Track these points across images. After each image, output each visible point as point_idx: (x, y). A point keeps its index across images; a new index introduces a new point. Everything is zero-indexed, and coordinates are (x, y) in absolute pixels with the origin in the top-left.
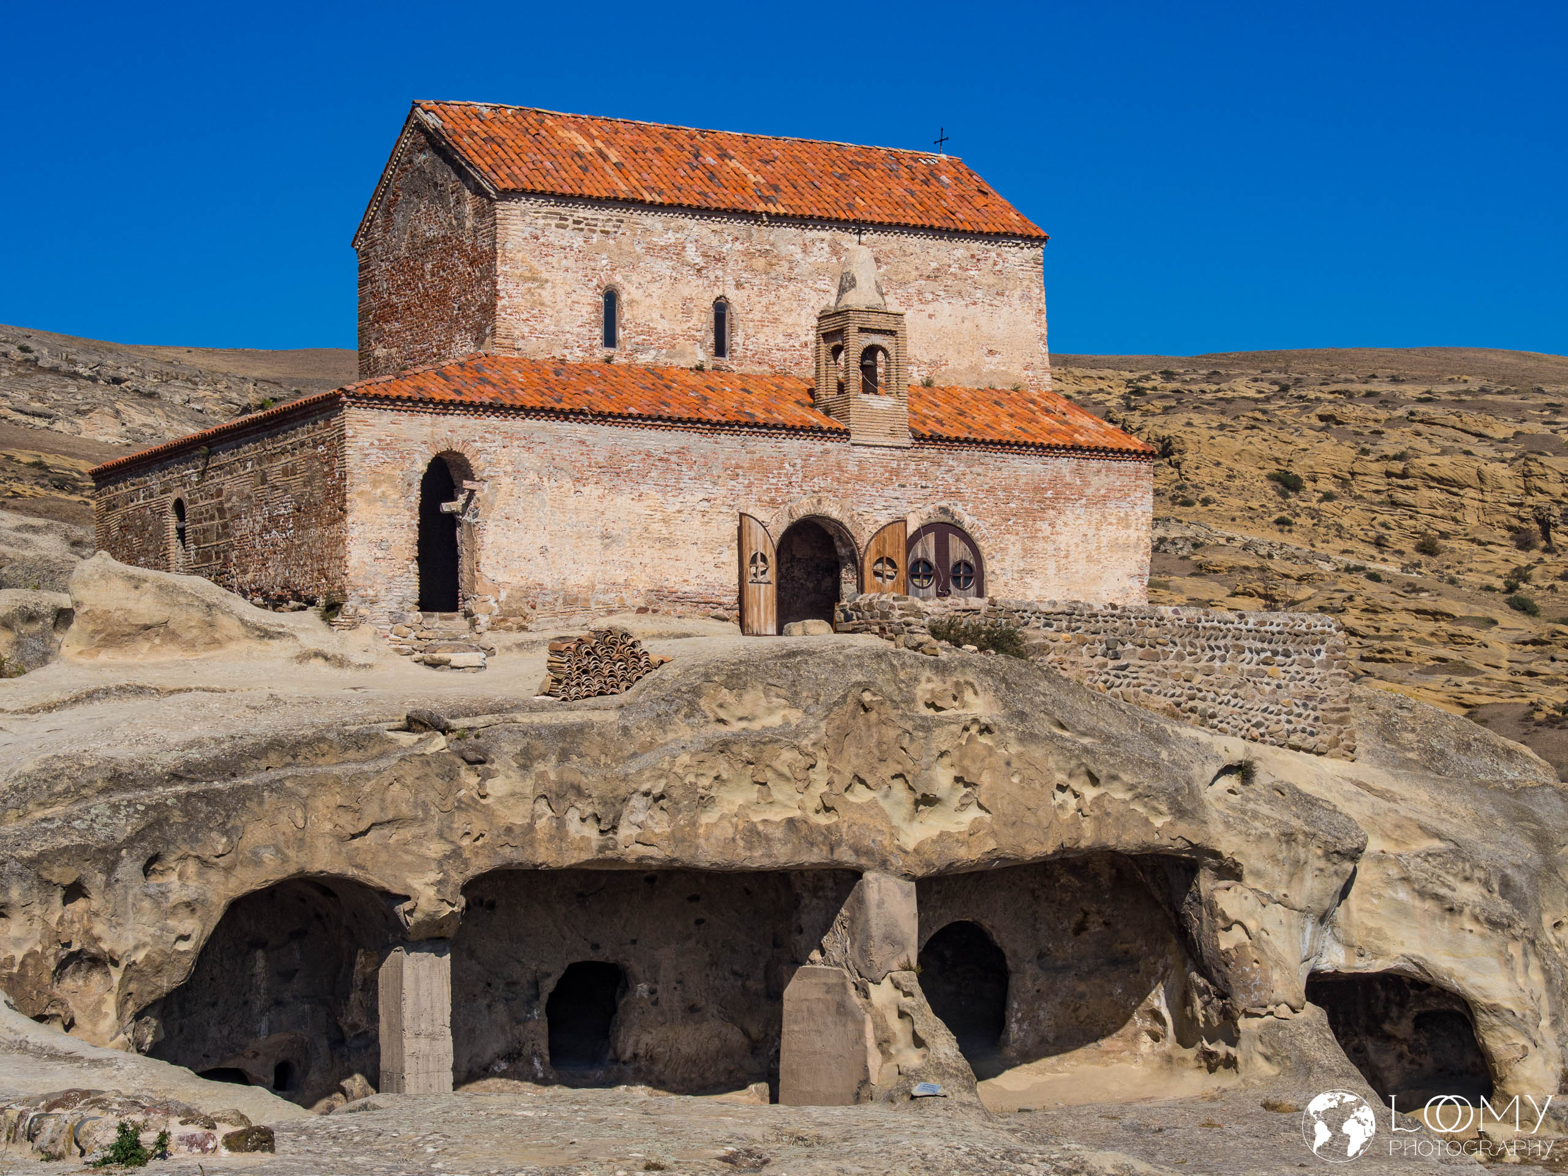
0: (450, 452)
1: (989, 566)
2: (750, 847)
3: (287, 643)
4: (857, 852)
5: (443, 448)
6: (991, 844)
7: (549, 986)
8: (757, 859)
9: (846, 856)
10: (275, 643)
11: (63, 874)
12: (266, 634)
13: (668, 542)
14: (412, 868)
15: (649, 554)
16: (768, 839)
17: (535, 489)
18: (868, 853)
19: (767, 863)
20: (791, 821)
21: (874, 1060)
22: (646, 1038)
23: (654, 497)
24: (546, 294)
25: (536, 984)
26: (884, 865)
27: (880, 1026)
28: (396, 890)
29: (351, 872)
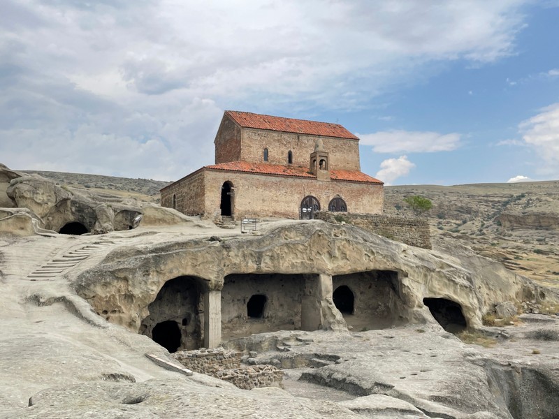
0: (228, 181)
1: (348, 207)
2: (292, 268)
3: (191, 223)
4: (318, 269)
5: (227, 180)
6: (350, 268)
7: (247, 300)
8: (295, 271)
9: (315, 271)
10: (188, 223)
11: (122, 275)
12: (186, 221)
13: (278, 201)
14: (211, 273)
15: (273, 204)
16: (297, 266)
17: (248, 189)
18: (320, 270)
19: (297, 272)
20: (302, 262)
21: (322, 319)
22: (270, 312)
23: (274, 191)
24: (252, 149)
25: (244, 300)
26: (324, 273)
27: (324, 311)
28: (207, 279)
29: (196, 274)
